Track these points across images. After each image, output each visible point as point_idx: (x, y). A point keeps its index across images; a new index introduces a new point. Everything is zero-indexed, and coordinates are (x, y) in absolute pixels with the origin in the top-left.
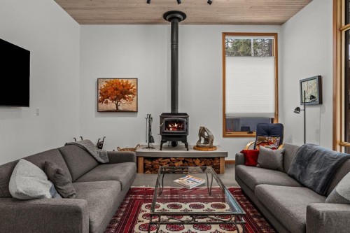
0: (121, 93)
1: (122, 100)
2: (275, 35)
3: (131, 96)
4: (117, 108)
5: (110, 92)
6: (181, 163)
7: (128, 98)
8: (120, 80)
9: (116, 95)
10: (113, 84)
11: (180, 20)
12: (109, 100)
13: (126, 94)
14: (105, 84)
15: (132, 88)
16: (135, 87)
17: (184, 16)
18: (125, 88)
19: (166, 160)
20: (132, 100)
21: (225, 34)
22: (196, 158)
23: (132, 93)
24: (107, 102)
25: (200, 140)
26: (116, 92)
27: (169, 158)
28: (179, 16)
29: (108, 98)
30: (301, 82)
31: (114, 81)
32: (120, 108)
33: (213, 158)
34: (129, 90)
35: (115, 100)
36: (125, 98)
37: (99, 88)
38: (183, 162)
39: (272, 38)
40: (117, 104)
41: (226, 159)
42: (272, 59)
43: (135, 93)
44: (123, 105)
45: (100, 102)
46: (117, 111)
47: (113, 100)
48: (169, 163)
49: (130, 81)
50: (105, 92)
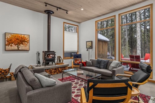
0: (21, 41)
1: (21, 45)
2: (78, 26)
3: (26, 43)
4: (18, 48)
5: (13, 40)
6: (54, 70)
7: (25, 44)
8: (20, 35)
9: (18, 42)
10: (15, 37)
11: (51, 14)
12: (13, 45)
13: (23, 42)
14: (10, 36)
15: (27, 39)
16: (28, 39)
17: (53, 13)
18: (23, 39)
19: (49, 70)
20: (27, 45)
21: (64, 23)
22: (59, 68)
23: (26, 42)
24: (11, 46)
25: (58, 61)
26: (17, 41)
27: (50, 69)
28: (51, 12)
29: (12, 43)
30: (87, 42)
31: (16, 35)
32: (20, 49)
33: (64, 67)
34: (25, 40)
35: (17, 44)
36: (23, 44)
37: (6, 38)
38: (55, 70)
39: (77, 27)
40: (18, 47)
41: (68, 67)
42: (77, 33)
43: (28, 42)
44: (22, 47)
45: (7, 45)
46: (18, 50)
47: (15, 45)
48: (50, 71)
49: (25, 36)
50: (10, 40)
